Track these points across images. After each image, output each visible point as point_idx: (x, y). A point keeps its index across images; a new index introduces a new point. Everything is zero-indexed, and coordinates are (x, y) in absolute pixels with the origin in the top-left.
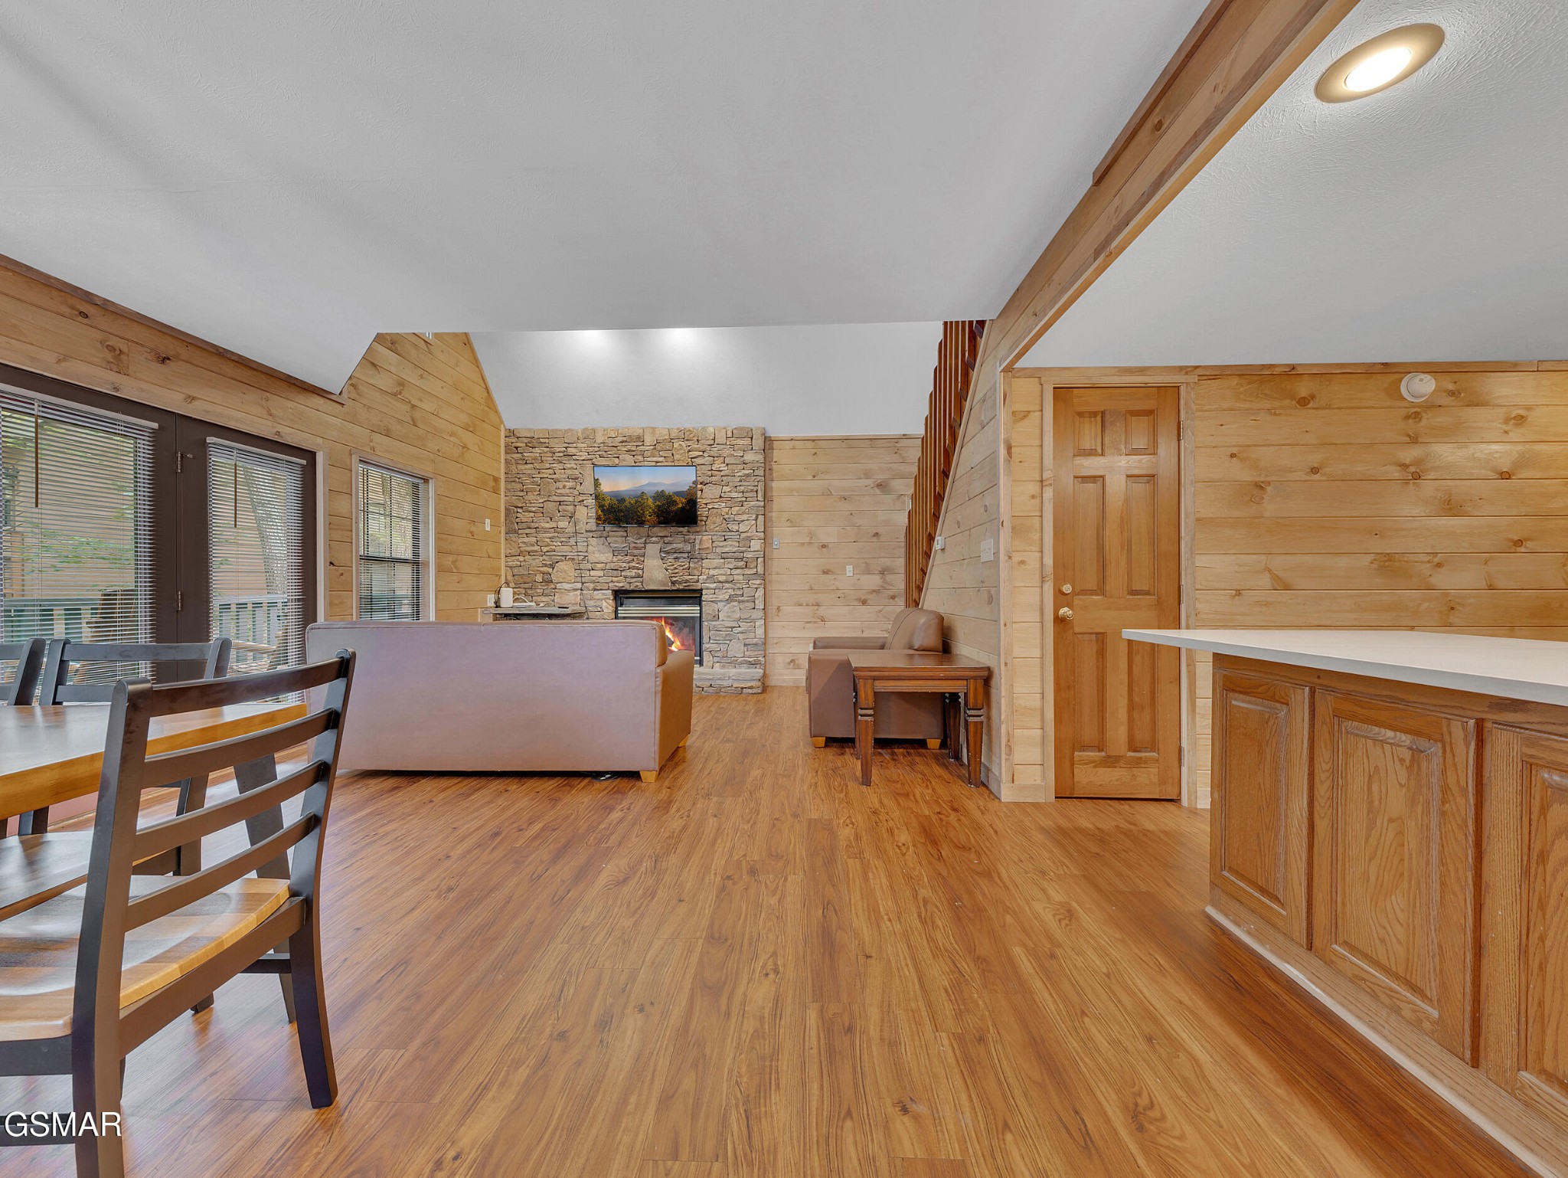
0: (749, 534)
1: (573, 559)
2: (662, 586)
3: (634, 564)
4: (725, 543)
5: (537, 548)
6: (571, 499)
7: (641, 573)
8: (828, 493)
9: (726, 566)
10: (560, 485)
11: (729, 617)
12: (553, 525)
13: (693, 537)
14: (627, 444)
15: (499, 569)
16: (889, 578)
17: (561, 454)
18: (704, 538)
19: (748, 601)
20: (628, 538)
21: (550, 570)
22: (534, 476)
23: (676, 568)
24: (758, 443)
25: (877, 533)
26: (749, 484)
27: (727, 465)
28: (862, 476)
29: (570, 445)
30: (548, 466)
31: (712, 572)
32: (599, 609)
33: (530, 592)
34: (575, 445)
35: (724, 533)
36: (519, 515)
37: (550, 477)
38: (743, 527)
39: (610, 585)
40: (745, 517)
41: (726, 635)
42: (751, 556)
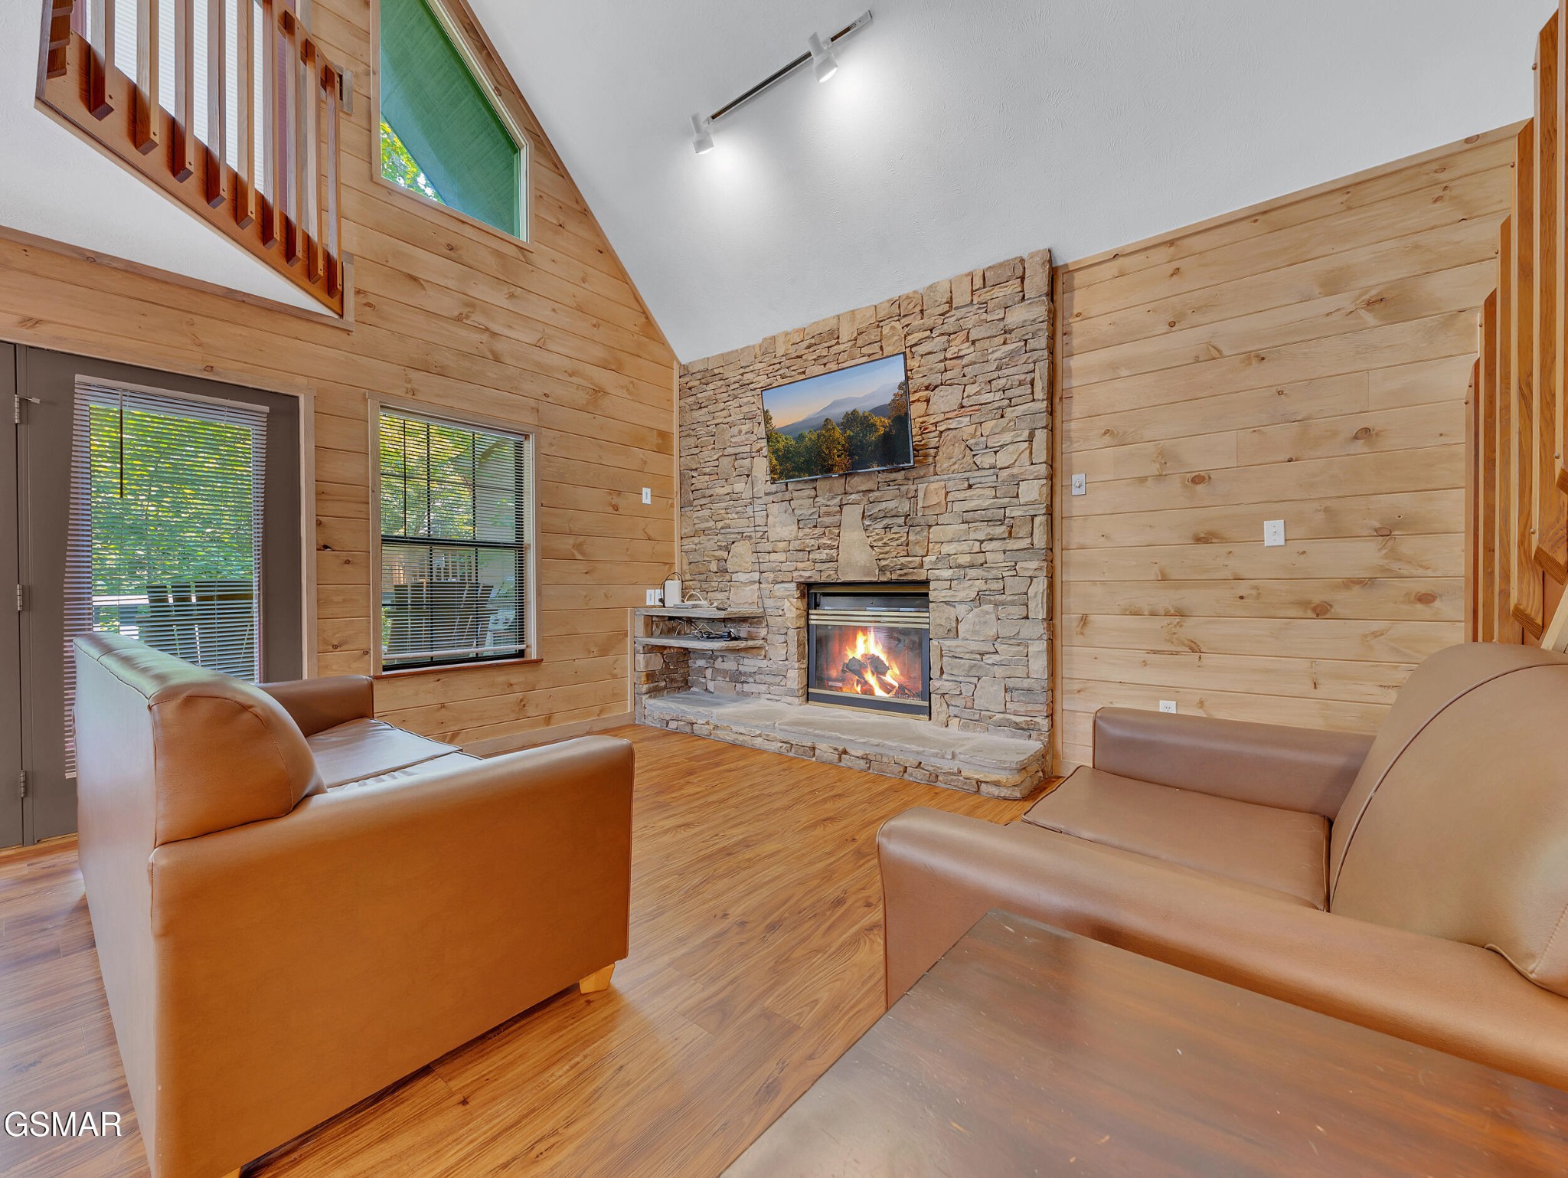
0: (1015, 471)
1: (750, 537)
2: (865, 575)
3: (825, 541)
4: (969, 493)
5: (711, 524)
6: (747, 449)
7: (835, 555)
8: (1212, 354)
9: (973, 536)
10: (735, 430)
11: (974, 632)
12: (728, 489)
13: (914, 487)
14: (816, 347)
15: (672, 555)
16: (1408, 545)
17: (737, 385)
18: (932, 486)
19: (1013, 603)
20: (817, 499)
21: (725, 554)
22: (708, 423)
23: (885, 544)
24: (1037, 282)
25: (1367, 430)
26: (1016, 372)
27: (973, 343)
28: (1317, 291)
29: (747, 370)
30: (722, 405)
31: (946, 549)
32: (781, 613)
33: (705, 586)
34: (751, 367)
35: (967, 475)
36: (694, 481)
37: (725, 421)
38: (1002, 459)
39: (795, 574)
40: (1007, 437)
41: (971, 667)
42: (1020, 513)
